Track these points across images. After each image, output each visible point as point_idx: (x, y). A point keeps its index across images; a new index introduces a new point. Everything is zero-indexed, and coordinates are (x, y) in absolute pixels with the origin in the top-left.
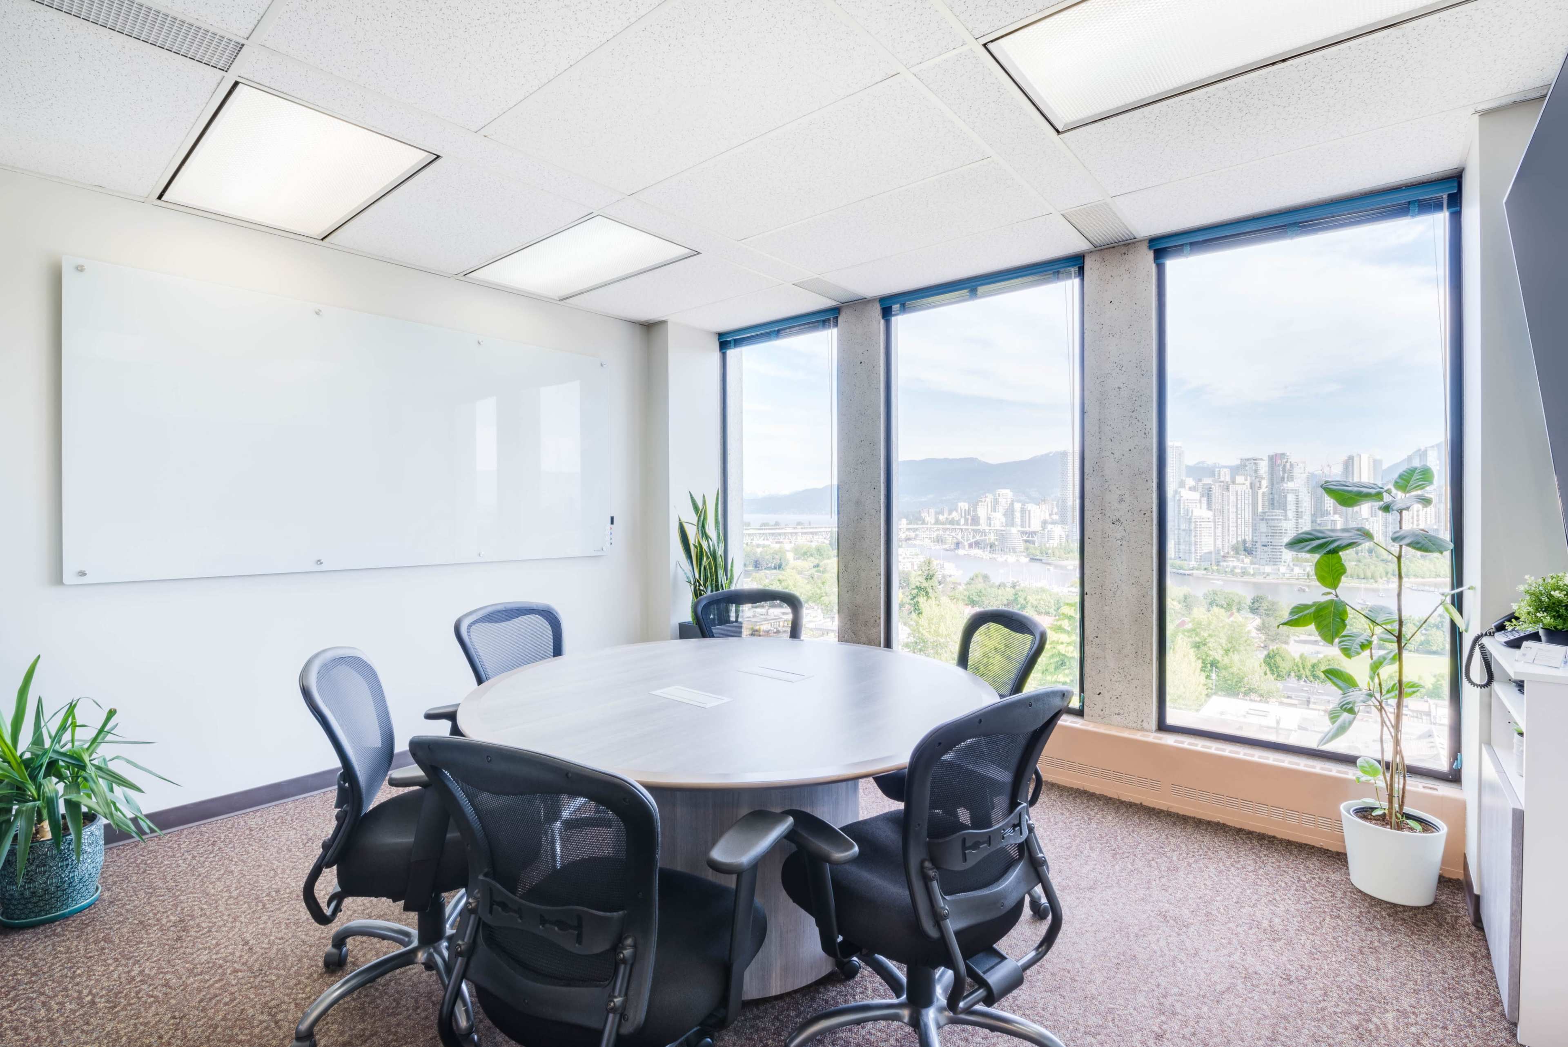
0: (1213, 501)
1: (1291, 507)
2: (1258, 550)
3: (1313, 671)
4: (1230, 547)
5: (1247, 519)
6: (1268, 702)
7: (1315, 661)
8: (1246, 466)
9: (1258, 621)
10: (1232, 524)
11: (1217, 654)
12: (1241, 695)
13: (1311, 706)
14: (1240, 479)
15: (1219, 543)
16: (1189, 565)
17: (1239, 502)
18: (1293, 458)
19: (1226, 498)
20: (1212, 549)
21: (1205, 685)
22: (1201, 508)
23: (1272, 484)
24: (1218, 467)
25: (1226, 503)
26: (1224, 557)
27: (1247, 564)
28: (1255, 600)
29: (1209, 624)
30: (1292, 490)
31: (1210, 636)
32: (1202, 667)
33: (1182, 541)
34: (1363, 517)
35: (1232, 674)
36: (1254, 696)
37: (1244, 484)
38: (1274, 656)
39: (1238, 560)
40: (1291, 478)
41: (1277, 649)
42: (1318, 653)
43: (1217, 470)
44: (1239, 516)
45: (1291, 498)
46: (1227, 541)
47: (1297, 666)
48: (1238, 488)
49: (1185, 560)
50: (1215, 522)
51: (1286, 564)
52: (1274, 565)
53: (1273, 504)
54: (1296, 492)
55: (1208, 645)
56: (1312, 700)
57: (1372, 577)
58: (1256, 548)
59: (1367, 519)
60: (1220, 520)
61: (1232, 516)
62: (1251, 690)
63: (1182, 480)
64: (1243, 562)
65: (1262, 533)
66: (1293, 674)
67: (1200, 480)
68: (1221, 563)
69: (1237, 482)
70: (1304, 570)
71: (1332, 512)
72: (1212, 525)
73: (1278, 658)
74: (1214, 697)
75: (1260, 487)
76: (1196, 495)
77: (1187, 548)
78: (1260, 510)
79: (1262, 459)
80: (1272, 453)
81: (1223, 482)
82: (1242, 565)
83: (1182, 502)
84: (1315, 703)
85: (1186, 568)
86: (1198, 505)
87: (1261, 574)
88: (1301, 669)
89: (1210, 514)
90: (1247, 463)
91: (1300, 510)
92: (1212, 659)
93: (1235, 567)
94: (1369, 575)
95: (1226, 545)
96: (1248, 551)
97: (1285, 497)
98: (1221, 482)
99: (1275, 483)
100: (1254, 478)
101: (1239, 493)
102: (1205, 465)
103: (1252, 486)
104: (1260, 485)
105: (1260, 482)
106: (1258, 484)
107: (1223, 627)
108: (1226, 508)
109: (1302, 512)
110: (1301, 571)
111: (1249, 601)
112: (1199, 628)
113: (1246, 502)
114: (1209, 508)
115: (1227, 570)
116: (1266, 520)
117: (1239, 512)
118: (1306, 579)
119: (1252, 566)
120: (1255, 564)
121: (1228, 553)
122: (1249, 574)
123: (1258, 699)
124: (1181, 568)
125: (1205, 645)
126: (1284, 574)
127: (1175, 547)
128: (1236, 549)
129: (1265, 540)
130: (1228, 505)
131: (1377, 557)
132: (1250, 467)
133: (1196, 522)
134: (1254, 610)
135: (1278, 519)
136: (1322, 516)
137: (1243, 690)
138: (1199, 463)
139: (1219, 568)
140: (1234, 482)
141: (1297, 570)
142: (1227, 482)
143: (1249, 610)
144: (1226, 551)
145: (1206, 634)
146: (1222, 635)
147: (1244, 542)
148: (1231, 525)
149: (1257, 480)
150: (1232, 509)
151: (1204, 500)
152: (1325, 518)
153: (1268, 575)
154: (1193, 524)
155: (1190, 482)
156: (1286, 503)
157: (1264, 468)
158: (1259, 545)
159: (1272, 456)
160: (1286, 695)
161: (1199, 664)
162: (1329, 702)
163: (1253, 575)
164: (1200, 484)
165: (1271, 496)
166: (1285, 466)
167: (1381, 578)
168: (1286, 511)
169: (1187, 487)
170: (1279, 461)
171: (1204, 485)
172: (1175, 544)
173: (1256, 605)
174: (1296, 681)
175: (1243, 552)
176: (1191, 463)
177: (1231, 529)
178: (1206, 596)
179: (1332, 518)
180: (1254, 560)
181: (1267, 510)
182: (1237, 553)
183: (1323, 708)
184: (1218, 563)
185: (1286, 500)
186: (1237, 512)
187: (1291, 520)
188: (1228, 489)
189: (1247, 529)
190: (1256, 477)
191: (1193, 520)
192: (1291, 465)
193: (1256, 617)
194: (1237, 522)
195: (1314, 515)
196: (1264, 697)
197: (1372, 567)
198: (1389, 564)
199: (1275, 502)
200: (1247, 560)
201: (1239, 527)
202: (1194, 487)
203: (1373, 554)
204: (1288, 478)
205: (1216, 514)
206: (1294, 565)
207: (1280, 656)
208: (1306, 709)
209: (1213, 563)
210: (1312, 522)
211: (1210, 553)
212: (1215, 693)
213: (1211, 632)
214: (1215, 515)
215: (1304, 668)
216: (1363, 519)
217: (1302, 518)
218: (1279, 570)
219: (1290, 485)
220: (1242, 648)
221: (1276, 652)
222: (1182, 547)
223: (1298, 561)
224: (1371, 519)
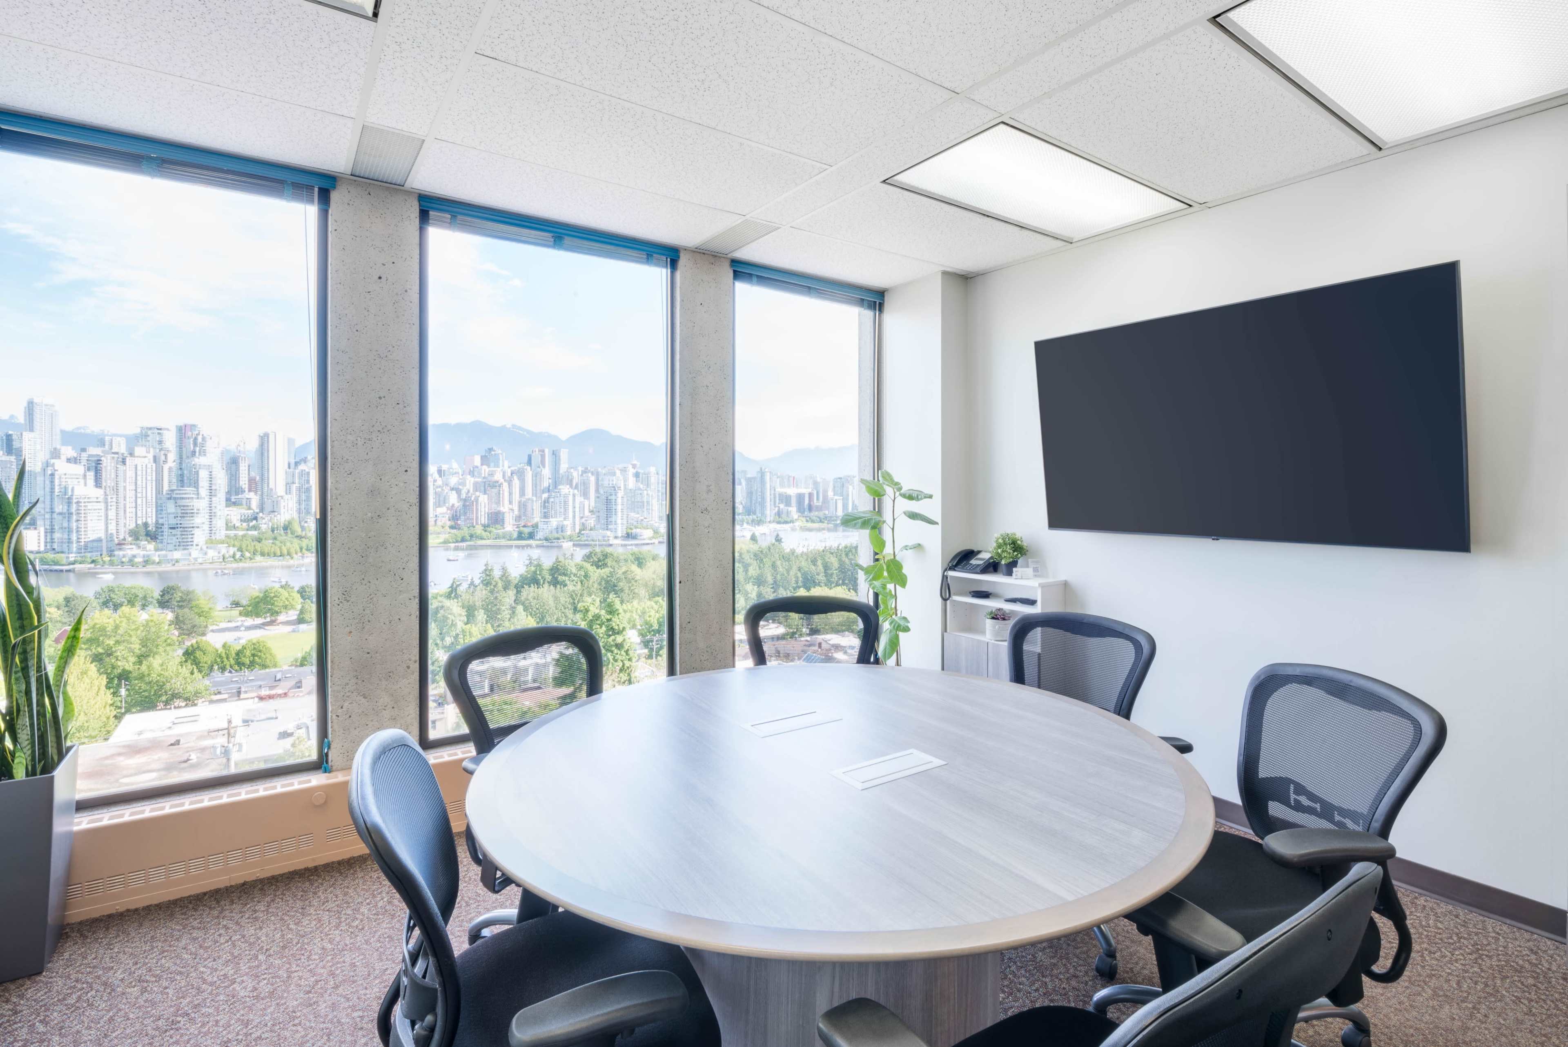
0: (104, 476)
1: (204, 484)
2: (164, 533)
3: (237, 659)
4: (127, 531)
5: (149, 498)
6: (195, 705)
7: (239, 648)
8: (148, 436)
9: (170, 616)
10: (130, 504)
11: (127, 663)
12: (161, 705)
13: (242, 696)
14: (139, 451)
15: (112, 528)
16: (68, 558)
17: (139, 478)
18: (205, 429)
19: (121, 473)
20: (103, 536)
21: (111, 705)
22: (85, 484)
23: (181, 458)
24: (108, 435)
25: (121, 479)
26: (119, 544)
27: (150, 551)
28: (164, 593)
29: (117, 627)
30: (205, 466)
31: (118, 642)
32: (108, 683)
33: (56, 527)
34: (279, 495)
35: (150, 683)
36: (177, 702)
37: (145, 457)
38: (194, 651)
39: (139, 547)
40: (203, 453)
41: (197, 642)
42: (239, 638)
43: (107, 439)
44: (139, 495)
45: (203, 474)
46: (123, 525)
47: (220, 657)
48: (137, 461)
49: (62, 552)
50: (106, 503)
51: (199, 547)
52: (185, 549)
53: (182, 481)
54: (209, 467)
55: (115, 654)
56: (243, 690)
57: (289, 554)
58: (163, 532)
59: (282, 497)
60: (114, 500)
61: (130, 494)
62: (175, 696)
63: (55, 449)
64: (144, 549)
65: (169, 514)
66: (216, 667)
67: (84, 450)
68: (116, 553)
69: (136, 454)
70: (219, 553)
71: (247, 490)
72: (102, 506)
73: (198, 654)
74: (128, 717)
75: (165, 462)
76: (79, 469)
77: (66, 536)
78: (166, 488)
79: (168, 430)
80: (181, 424)
81: (117, 453)
82: (145, 552)
83: (57, 477)
84: (246, 692)
85: (64, 562)
86: (82, 481)
87: (168, 561)
88: (225, 659)
89: (100, 493)
90: (149, 432)
91: (213, 488)
92: (119, 671)
93: (134, 556)
94: (285, 552)
95: (122, 530)
96: (152, 537)
97: (197, 473)
98: (114, 453)
99: (184, 457)
100: (158, 450)
101: (139, 468)
102: (88, 431)
103: (155, 459)
104: (166, 458)
105: (166, 455)
106: (163, 458)
107: (137, 629)
108: (121, 484)
109: (216, 490)
110: (216, 554)
111: (157, 595)
112: (101, 635)
113: (149, 478)
114: (98, 483)
115: (124, 560)
116: (175, 498)
117: (139, 490)
118: (221, 562)
119: (158, 553)
120: (162, 550)
121: (124, 539)
122: (153, 563)
123: (183, 704)
124: (56, 563)
125: (109, 655)
126: (196, 559)
127: (46, 536)
128: (135, 535)
129: (173, 521)
130: (125, 481)
131: (292, 533)
132: (153, 437)
133: (78, 503)
134: (163, 604)
135: (189, 498)
136: (237, 494)
137: (164, 698)
138: (78, 428)
139: (113, 558)
140: (131, 454)
141: (211, 553)
142: (123, 454)
143: (157, 605)
144: (121, 537)
145: (111, 642)
146: (134, 639)
147: (146, 525)
148: (128, 506)
149: (162, 452)
150: (130, 487)
151: (91, 475)
152: (240, 496)
153: (177, 561)
154: (74, 506)
155: (68, 451)
156: (198, 480)
157: (170, 440)
158: (166, 528)
159: (181, 427)
160: (216, 692)
161: (104, 680)
162: (260, 687)
163: (158, 563)
164: (84, 455)
165: (180, 472)
166: (196, 439)
167: (296, 553)
168: (198, 488)
169: (64, 458)
170: (190, 433)
171: (90, 456)
172: (46, 532)
173: (167, 597)
174: (220, 675)
175: (144, 538)
176: (69, 428)
177: (128, 510)
178: (97, 595)
179: (247, 496)
180: (160, 546)
181: (175, 488)
182: (137, 539)
183: (255, 694)
184: (111, 553)
185: (198, 477)
186: (136, 490)
187: (204, 498)
188: (124, 462)
189: (149, 510)
190: (161, 450)
191: (75, 501)
192: (204, 439)
193: (167, 612)
194: (136, 502)
195: (229, 493)
196: (190, 700)
197: (288, 544)
198: (303, 539)
199: (185, 478)
200: (151, 546)
201: (139, 508)
202: (75, 459)
203: (289, 531)
204: (200, 452)
205: (108, 493)
206: (207, 547)
207: (201, 650)
208: (237, 700)
209: (104, 553)
210: (227, 500)
211: (99, 540)
212: (128, 711)
213: (118, 638)
214: (106, 495)
215: (228, 658)
216: (278, 497)
217: (215, 496)
218: (190, 555)
219: (199, 460)
220: (161, 649)
221: (195, 646)
222: (57, 535)
223: (212, 543)
224: (286, 497)
